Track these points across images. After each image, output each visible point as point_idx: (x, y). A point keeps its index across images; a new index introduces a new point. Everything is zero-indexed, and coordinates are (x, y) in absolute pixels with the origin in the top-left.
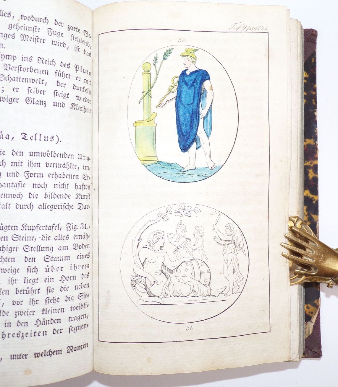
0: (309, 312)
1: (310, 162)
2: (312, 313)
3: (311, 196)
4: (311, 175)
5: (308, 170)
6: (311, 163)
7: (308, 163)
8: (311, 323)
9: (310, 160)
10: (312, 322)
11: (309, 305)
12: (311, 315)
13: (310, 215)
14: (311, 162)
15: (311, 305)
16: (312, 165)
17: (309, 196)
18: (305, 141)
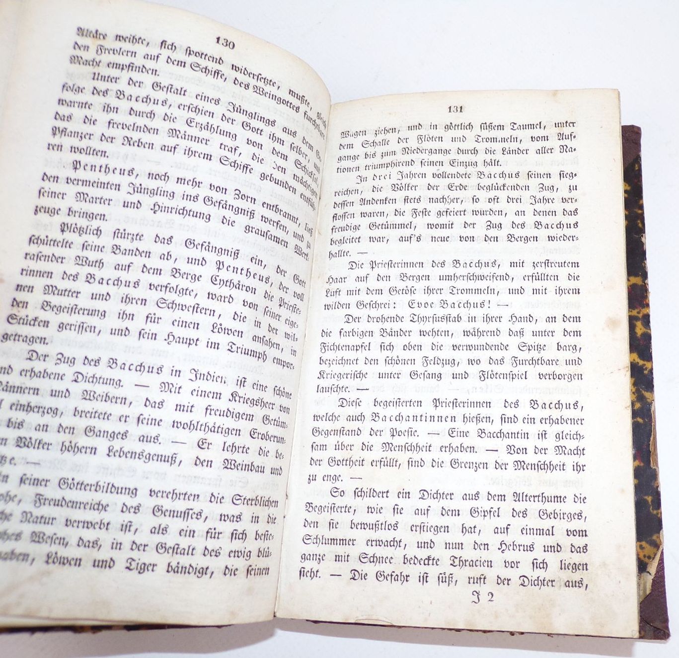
0: (645, 556)
2: (649, 557)
3: (641, 362)
4: (640, 330)
5: (635, 322)
6: (638, 313)
7: (635, 313)
9: (637, 308)
10: (650, 574)
11: (644, 544)
12: (647, 560)
13: (640, 392)
15: (647, 543)
16: (640, 316)
17: (638, 363)
18: (628, 280)
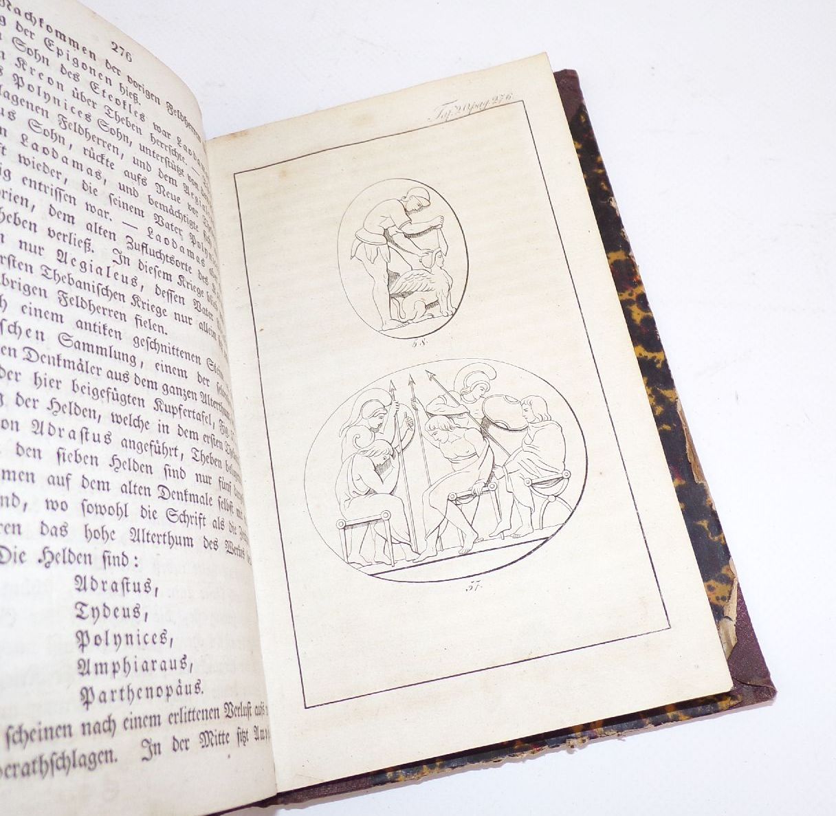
0: (717, 599)
1: (627, 293)
2: (724, 599)
3: (650, 355)
4: (638, 315)
5: (628, 307)
6: (631, 295)
7: (626, 296)
8: (728, 620)
9: (627, 289)
10: (730, 619)
11: (712, 582)
12: (721, 603)
13: (658, 392)
14: (630, 292)
15: (716, 580)
16: (634, 298)
17: (647, 357)
18: (608, 258)
